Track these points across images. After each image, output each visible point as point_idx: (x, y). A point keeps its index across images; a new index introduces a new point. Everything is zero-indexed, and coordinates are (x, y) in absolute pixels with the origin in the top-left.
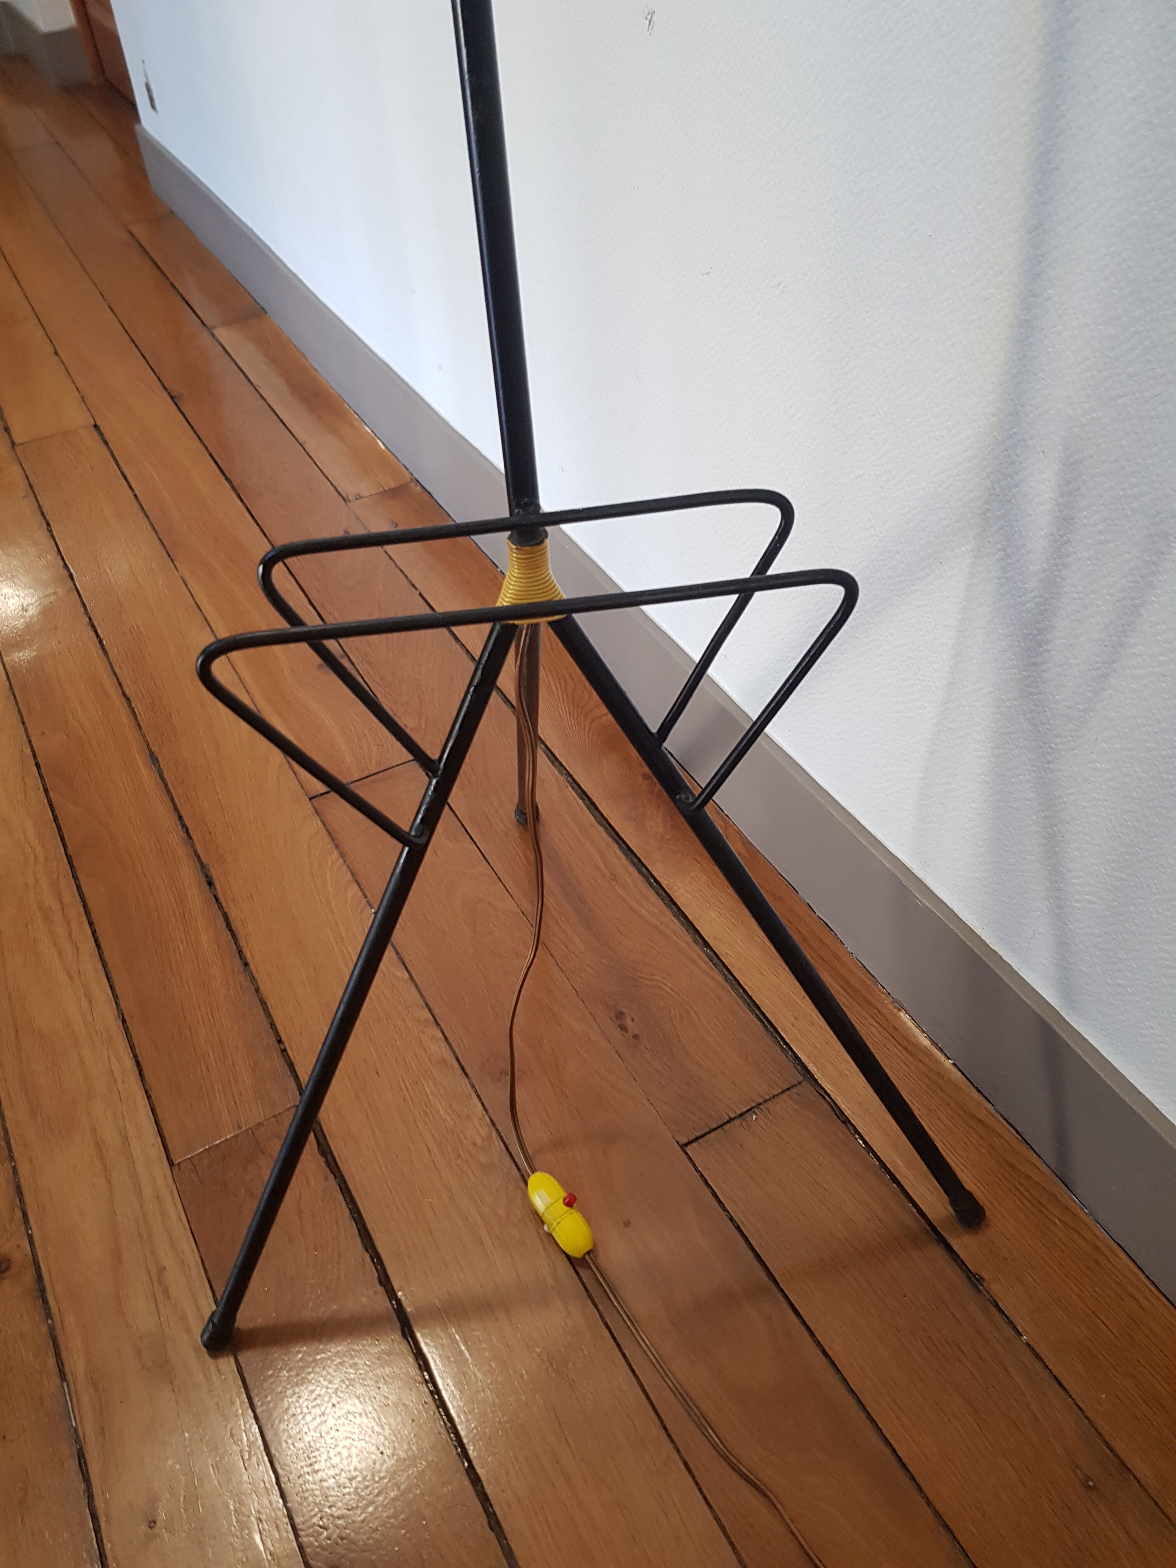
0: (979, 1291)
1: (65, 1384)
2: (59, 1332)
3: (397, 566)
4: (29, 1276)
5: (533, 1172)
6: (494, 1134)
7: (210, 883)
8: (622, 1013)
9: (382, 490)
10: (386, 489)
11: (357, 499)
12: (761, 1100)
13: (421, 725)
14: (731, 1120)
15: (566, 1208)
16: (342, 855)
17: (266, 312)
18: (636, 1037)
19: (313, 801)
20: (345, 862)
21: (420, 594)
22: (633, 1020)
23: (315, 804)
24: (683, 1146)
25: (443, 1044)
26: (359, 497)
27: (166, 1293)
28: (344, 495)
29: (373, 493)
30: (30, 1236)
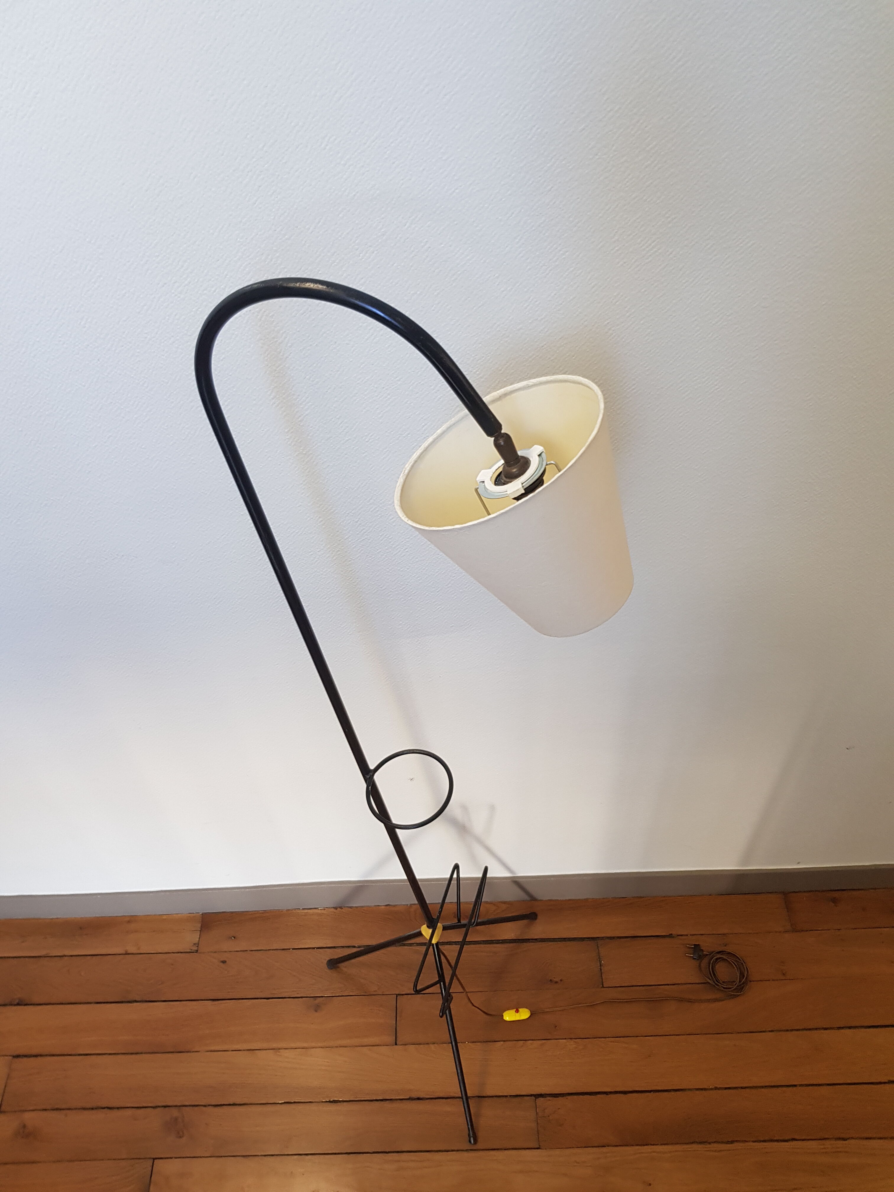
0: (674, 937)
3: (266, 950)
7: (419, 1099)
8: (551, 980)
9: (199, 932)
10: (200, 929)
11: (198, 946)
12: (598, 957)
13: (378, 985)
14: (600, 969)
18: (561, 980)
19: (397, 1044)
20: (437, 1044)
22: (554, 978)
23: (400, 1044)
25: (535, 1042)
26: (197, 945)
28: (188, 951)
29: (198, 937)
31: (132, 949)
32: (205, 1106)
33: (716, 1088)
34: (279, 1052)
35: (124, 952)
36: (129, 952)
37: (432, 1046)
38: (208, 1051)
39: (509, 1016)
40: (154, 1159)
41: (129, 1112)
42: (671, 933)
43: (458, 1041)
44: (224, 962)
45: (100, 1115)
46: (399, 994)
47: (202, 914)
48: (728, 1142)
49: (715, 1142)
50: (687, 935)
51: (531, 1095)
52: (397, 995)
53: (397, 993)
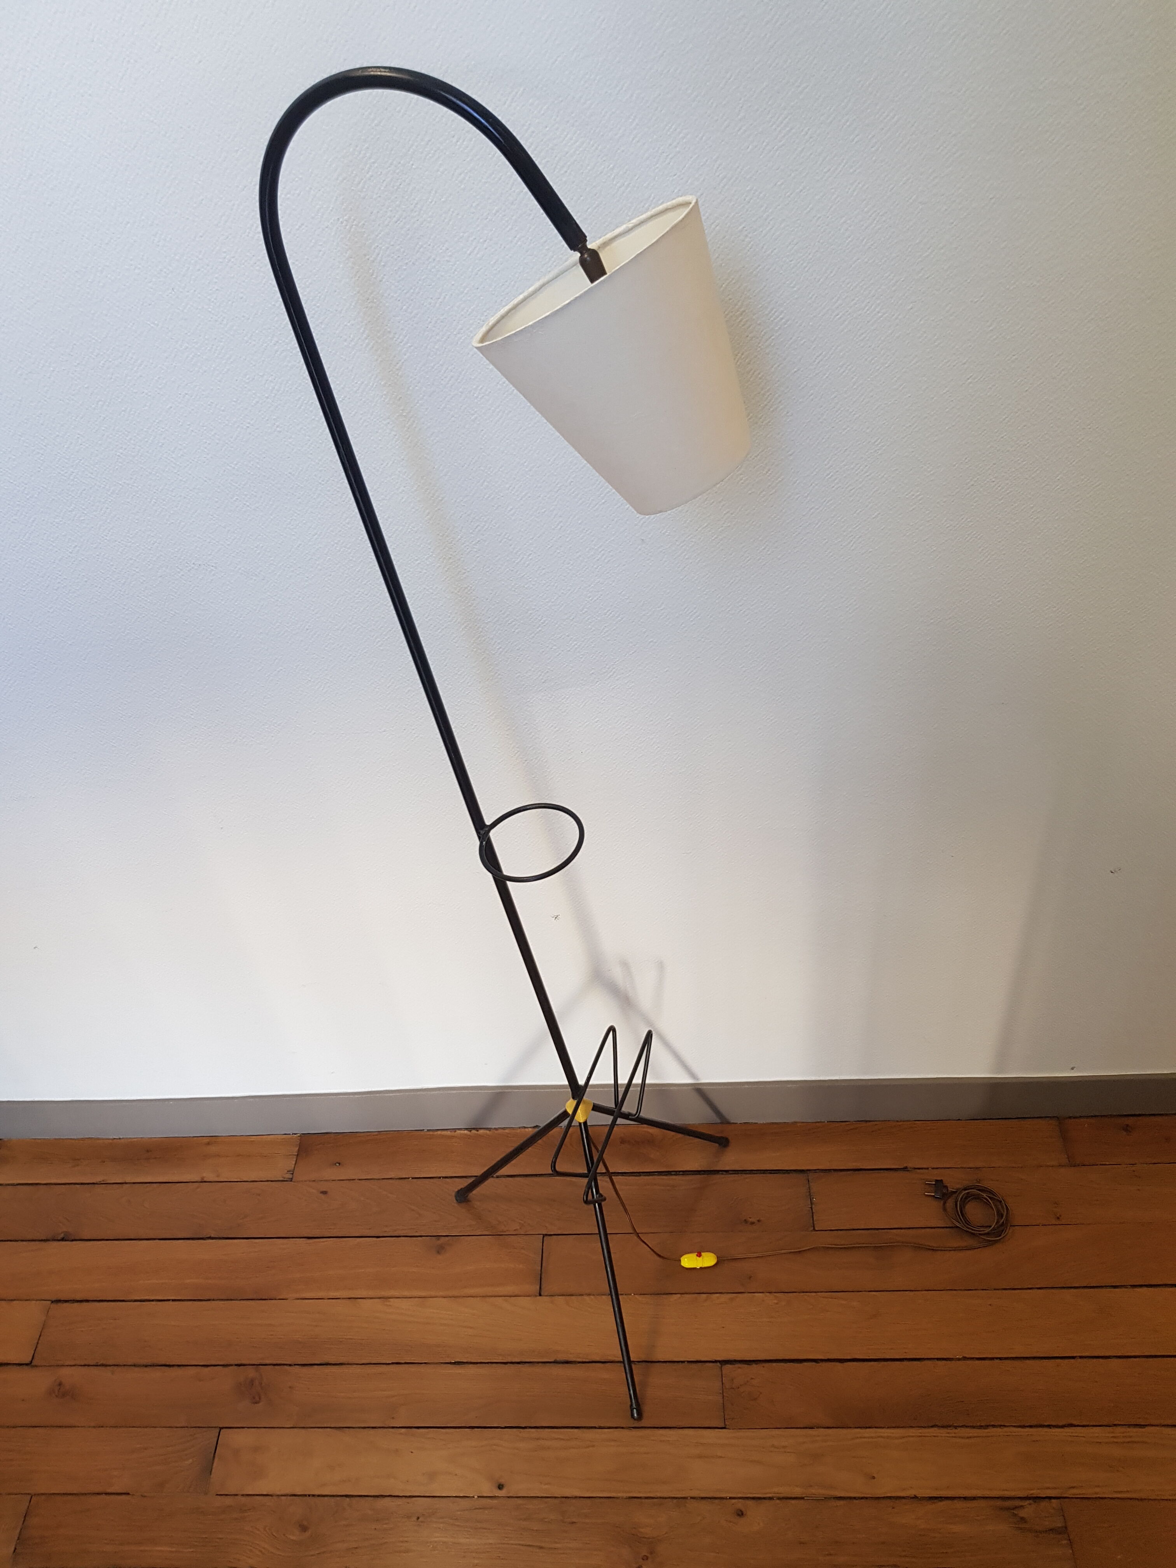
0: (909, 1170)
1: (806, 1498)
2: (781, 1496)
3: (379, 1179)
4: (750, 1503)
6: (775, 1294)
7: (567, 1362)
8: (745, 1220)
9: (295, 1157)
10: (296, 1154)
11: (293, 1174)
12: (809, 1194)
13: (520, 1223)
14: (811, 1208)
18: (759, 1221)
19: (542, 1294)
20: (594, 1295)
21: (412, 1178)
22: (750, 1218)
23: (546, 1294)
24: (814, 1230)
25: (722, 1295)
26: (292, 1172)
27: (785, 1446)
28: (281, 1179)
29: (294, 1163)
30: (730, 1498)
31: (210, 1176)
32: (290, 1365)
33: (965, 1358)
34: (389, 1301)
35: (199, 1180)
36: (205, 1179)
37: (586, 1297)
38: (298, 1299)
39: (689, 1261)
40: (221, 1428)
41: (192, 1371)
42: (905, 1165)
43: (619, 1293)
44: (324, 1193)
45: (156, 1374)
46: (546, 1235)
47: (300, 1136)
48: (981, 1427)
49: (962, 1426)
50: (928, 1168)
51: (716, 1362)
52: (544, 1235)
53: (544, 1233)
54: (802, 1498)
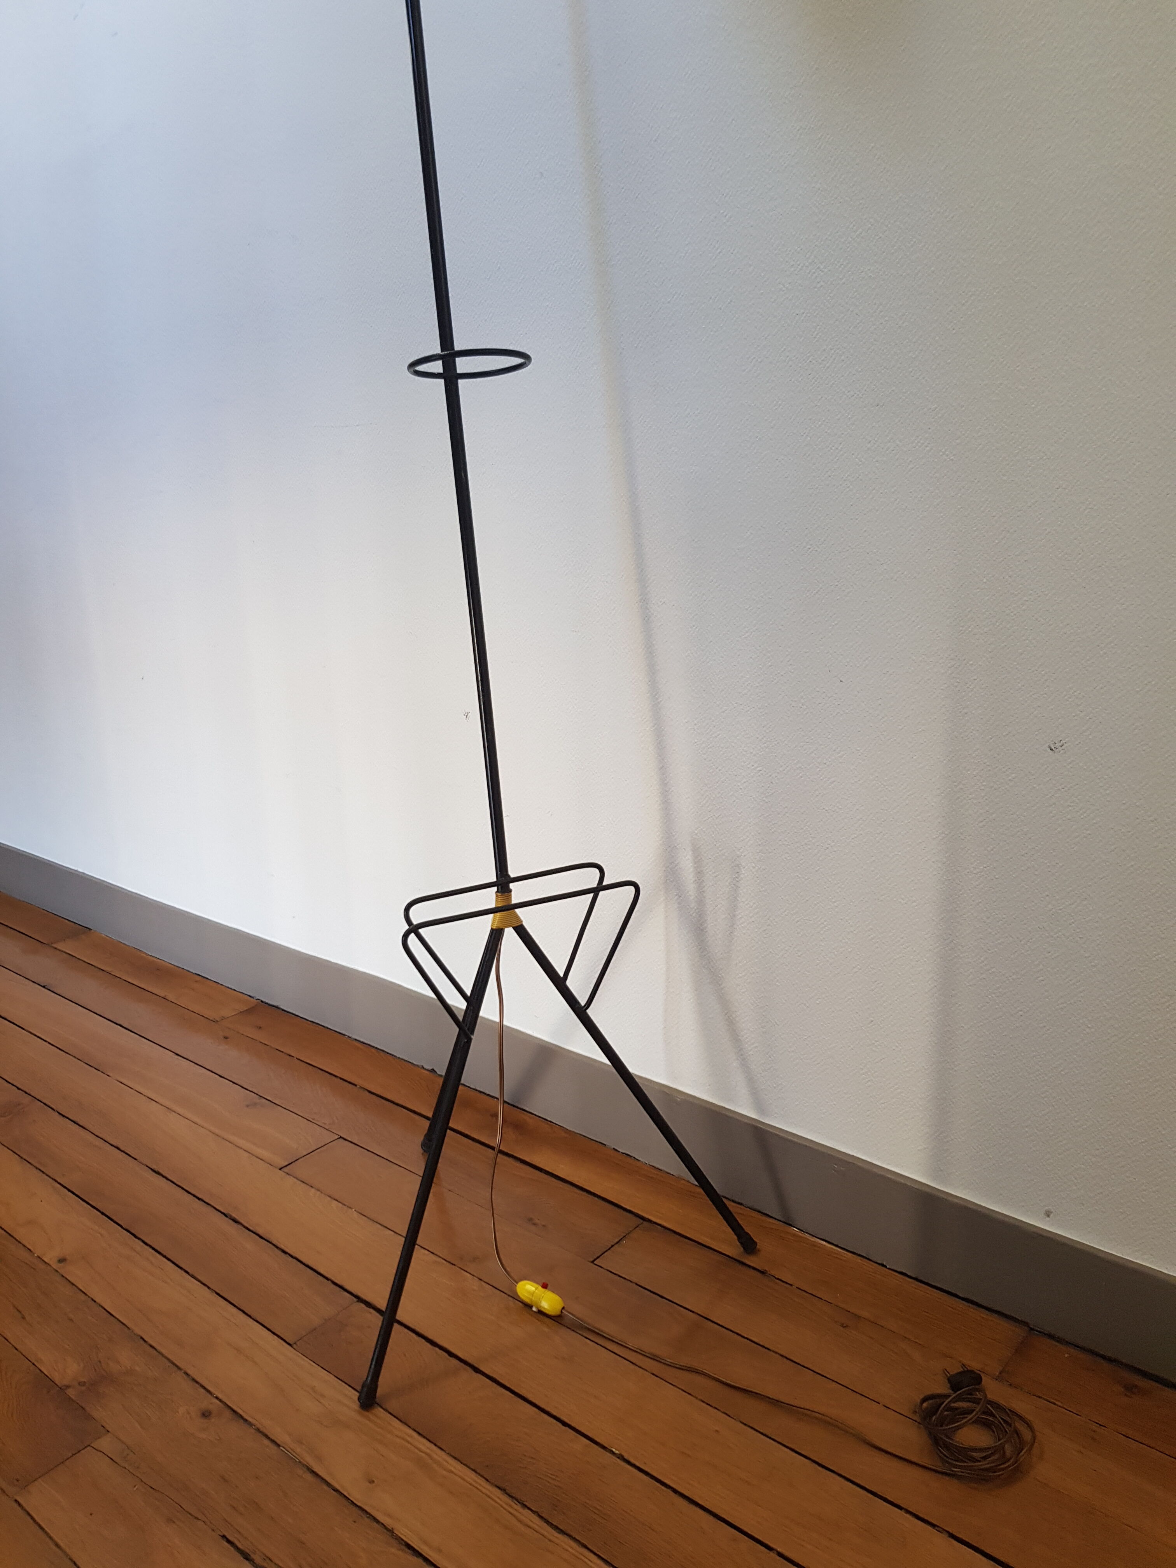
1: (281, 1448)
2: (263, 1429)
4: (228, 1413)
5: (517, 1283)
6: (484, 1284)
7: (236, 1221)
9: (241, 1011)
12: (625, 1234)
14: (612, 1246)
15: (543, 1290)
16: (318, 1190)
17: (90, 929)
18: (544, 1226)
19: (282, 1170)
20: (322, 1192)
22: (538, 1218)
23: (285, 1171)
24: (593, 1262)
26: (224, 1019)
27: (323, 1396)
28: (211, 1019)
29: (233, 1014)
30: (217, 1398)
32: (54, 1110)
34: (171, 1113)
38: (117, 1080)
44: (226, 1038)
47: (259, 1002)
50: (791, 1285)
53: (342, 1136)
54: (279, 1446)
